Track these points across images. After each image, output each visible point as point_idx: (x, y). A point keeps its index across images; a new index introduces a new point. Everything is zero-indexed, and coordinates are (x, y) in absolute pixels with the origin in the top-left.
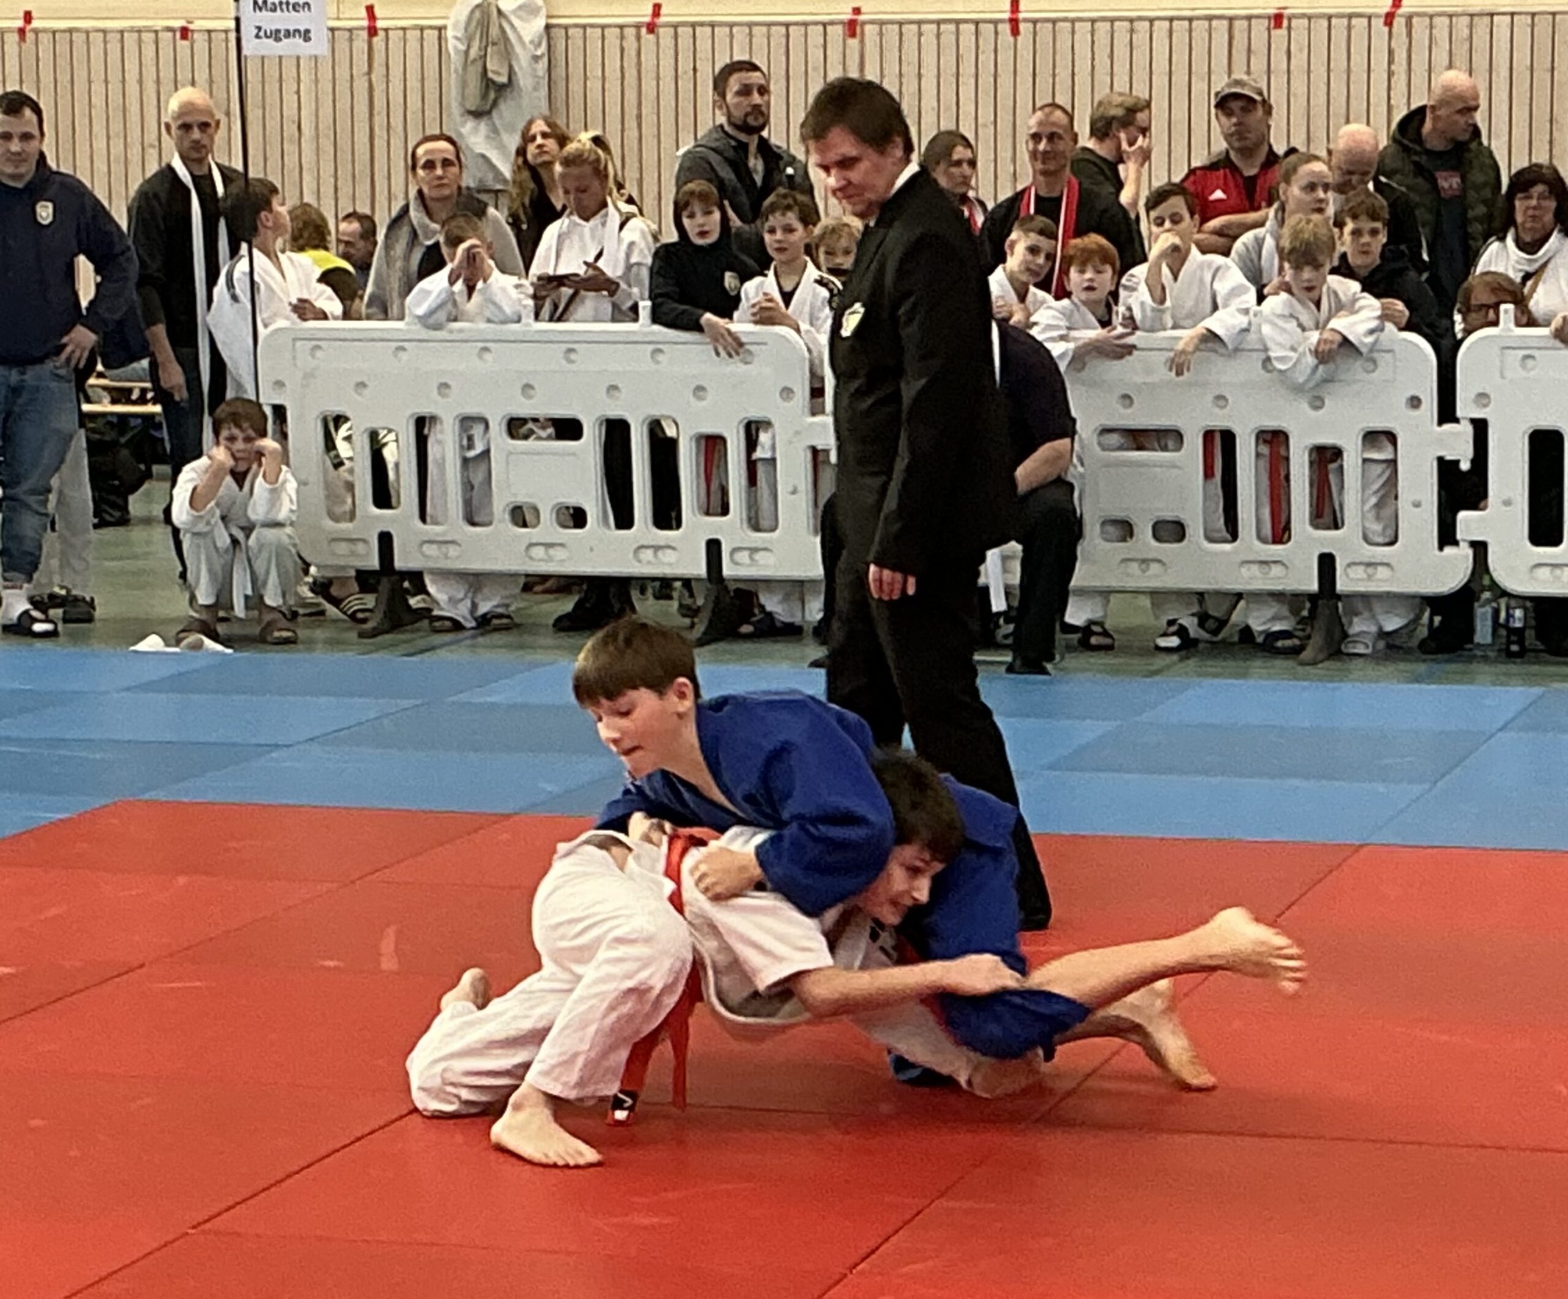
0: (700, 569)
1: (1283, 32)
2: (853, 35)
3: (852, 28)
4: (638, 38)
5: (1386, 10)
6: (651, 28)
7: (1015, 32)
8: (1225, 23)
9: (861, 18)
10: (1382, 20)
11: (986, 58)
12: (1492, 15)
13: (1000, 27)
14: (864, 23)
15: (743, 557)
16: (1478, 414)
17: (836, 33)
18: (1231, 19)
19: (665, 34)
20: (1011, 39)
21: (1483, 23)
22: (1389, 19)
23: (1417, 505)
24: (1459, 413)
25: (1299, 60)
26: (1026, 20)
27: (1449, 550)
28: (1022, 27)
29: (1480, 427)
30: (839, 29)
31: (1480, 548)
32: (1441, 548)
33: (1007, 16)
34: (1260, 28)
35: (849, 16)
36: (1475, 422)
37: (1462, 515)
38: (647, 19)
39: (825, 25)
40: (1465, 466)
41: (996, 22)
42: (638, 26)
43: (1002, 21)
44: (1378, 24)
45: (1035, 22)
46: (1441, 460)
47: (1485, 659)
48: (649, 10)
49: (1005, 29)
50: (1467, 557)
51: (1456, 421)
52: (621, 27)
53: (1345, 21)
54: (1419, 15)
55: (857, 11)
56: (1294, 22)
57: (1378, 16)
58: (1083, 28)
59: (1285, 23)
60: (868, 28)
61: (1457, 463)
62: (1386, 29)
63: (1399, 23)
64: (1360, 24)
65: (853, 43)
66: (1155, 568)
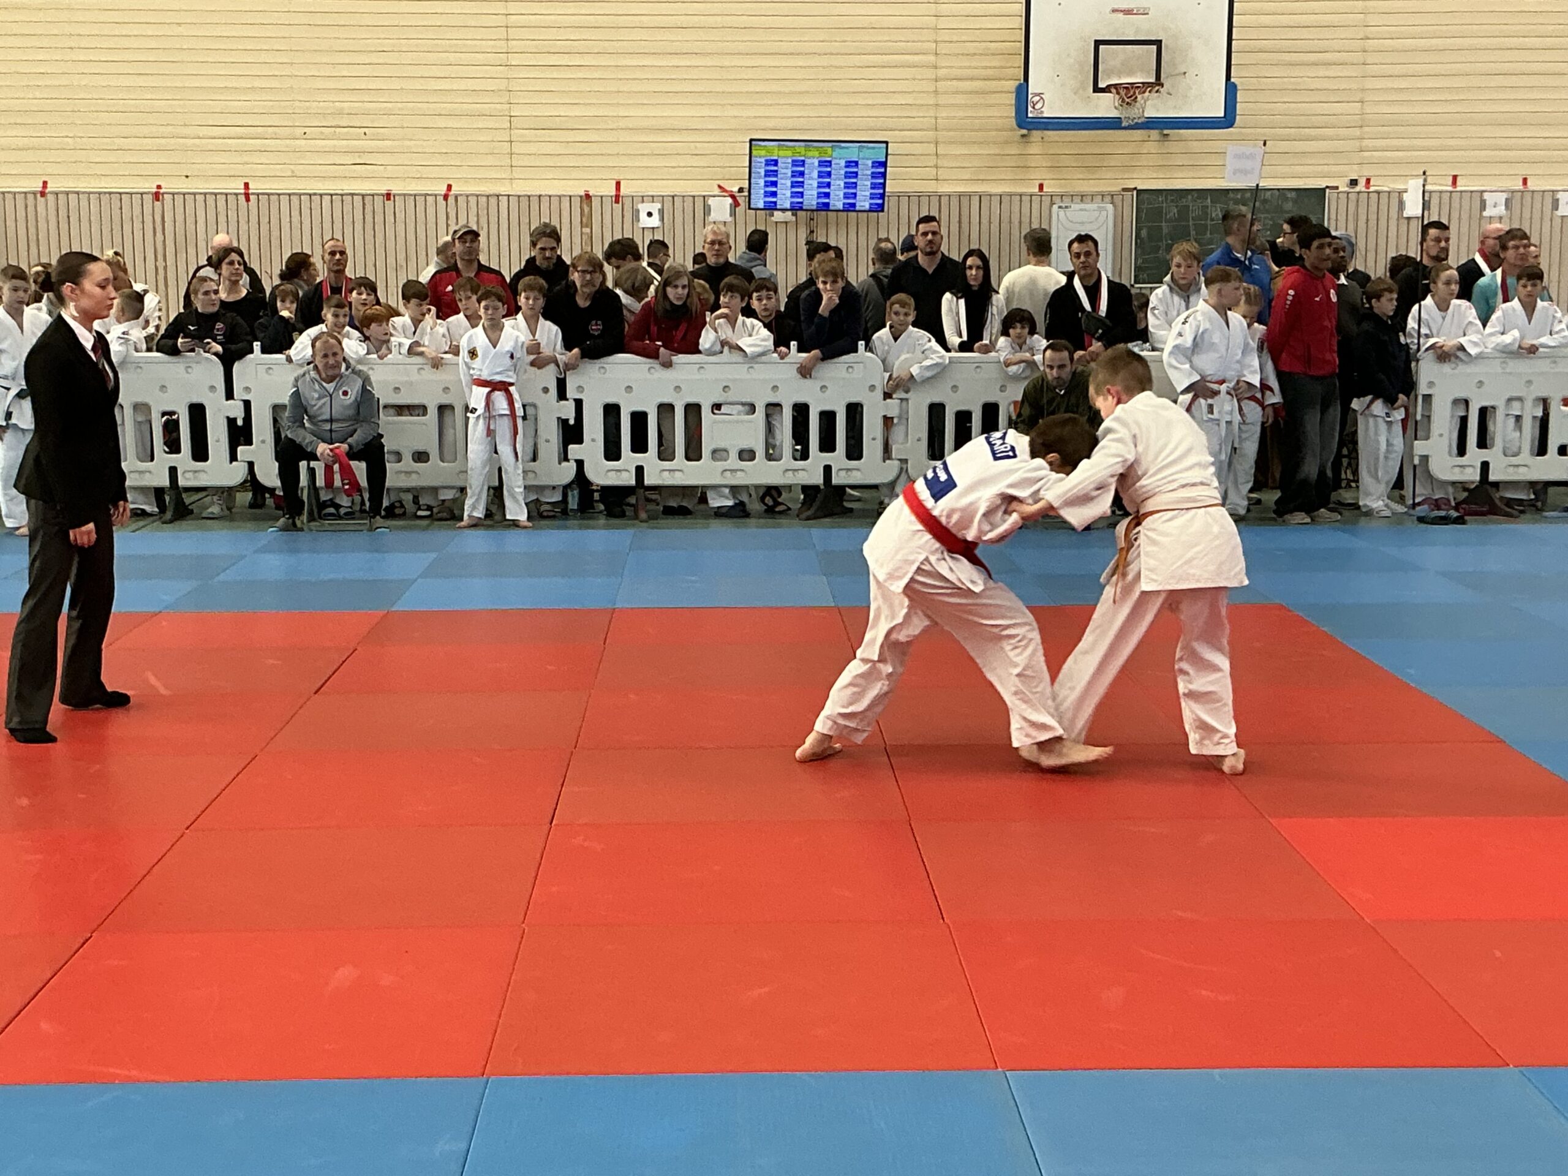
0: (165, 482)
1: (391, 202)
2: (158, 200)
3: (157, 196)
4: (35, 198)
5: (443, 193)
6: (43, 194)
7: (248, 200)
8: (361, 197)
9: (162, 191)
10: (442, 198)
11: (232, 215)
12: (498, 196)
13: (239, 197)
14: (163, 194)
15: (187, 475)
16: (577, 397)
17: (148, 199)
18: (363, 196)
19: (51, 198)
20: (246, 203)
21: (493, 201)
22: (446, 197)
23: (547, 441)
24: (568, 396)
25: (400, 216)
26: (253, 194)
27: (564, 464)
28: (251, 197)
29: (579, 403)
30: (150, 196)
31: (580, 464)
32: (560, 463)
33: (243, 191)
34: (379, 200)
35: (155, 190)
36: (576, 400)
37: (571, 447)
38: (40, 189)
39: (142, 194)
40: (572, 422)
41: (236, 194)
42: (34, 193)
43: (240, 194)
44: (440, 199)
45: (258, 195)
46: (559, 418)
47: (575, 518)
48: (41, 185)
49: (242, 198)
50: (573, 467)
51: (567, 400)
52: (25, 193)
53: (423, 198)
54: (461, 195)
55: (159, 187)
56: (397, 198)
57: (441, 195)
58: (284, 200)
59: (392, 198)
60: (165, 196)
61: (567, 420)
62: (444, 202)
63: (451, 200)
64: (430, 199)
65: (157, 203)
66: (414, 476)
